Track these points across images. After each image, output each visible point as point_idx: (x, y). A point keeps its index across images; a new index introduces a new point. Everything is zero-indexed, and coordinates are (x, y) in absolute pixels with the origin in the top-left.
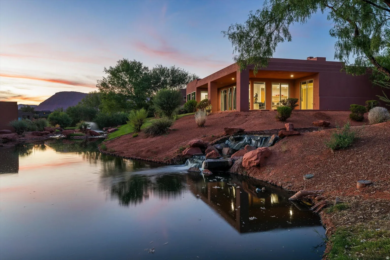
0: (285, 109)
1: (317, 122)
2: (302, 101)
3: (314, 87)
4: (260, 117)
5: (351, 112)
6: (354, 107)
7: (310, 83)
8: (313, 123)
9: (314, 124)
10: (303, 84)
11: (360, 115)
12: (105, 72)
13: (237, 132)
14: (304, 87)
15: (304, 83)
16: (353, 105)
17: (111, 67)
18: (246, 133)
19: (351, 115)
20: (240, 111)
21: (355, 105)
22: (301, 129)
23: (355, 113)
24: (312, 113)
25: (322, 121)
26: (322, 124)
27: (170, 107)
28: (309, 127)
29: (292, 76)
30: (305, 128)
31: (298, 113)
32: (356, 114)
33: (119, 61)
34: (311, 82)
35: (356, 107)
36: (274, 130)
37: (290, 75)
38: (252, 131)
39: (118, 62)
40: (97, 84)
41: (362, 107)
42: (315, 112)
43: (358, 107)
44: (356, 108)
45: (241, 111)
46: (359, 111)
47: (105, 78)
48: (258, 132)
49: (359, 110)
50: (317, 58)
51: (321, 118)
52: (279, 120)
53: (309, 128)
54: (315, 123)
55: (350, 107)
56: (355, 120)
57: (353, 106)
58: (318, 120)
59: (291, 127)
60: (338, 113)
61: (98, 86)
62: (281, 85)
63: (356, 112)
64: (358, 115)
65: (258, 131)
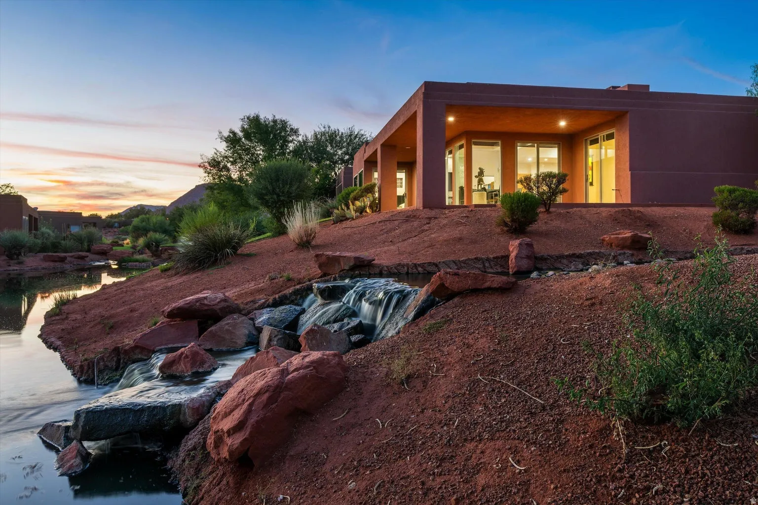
0: (519, 199)
1: (612, 236)
2: (591, 184)
3: (617, 149)
4: (462, 223)
5: (718, 209)
6: (726, 194)
7: (608, 139)
8: (603, 240)
9: (605, 243)
10: (591, 144)
11: (743, 216)
12: (219, 140)
13: (347, 268)
14: (592, 150)
15: (595, 141)
16: (723, 186)
17: (231, 130)
18: (377, 271)
19: (715, 215)
20: (422, 208)
21: (728, 187)
22: (562, 257)
23: (729, 211)
24: (605, 212)
25: (628, 234)
26: (629, 242)
27: (280, 200)
28: (588, 251)
29: (563, 124)
30: (575, 254)
31: (568, 212)
32: (734, 214)
33: (243, 117)
34: (610, 137)
35: (731, 192)
36: (472, 259)
37: (556, 121)
38: (399, 265)
39: (242, 119)
40: (202, 161)
41: (751, 193)
42: (613, 210)
43: (737, 193)
44: (733, 195)
45: (424, 207)
46: (741, 205)
47: (218, 151)
48: (420, 269)
49: (742, 201)
50: (629, 86)
51: (628, 226)
52: (507, 231)
53: (588, 253)
54: (606, 237)
55: (714, 194)
56: (730, 229)
57: (721, 192)
58: (620, 230)
59: (525, 252)
60: (680, 210)
61: (202, 165)
62: (540, 148)
63: (733, 206)
64: (738, 215)
65: (419, 265)
